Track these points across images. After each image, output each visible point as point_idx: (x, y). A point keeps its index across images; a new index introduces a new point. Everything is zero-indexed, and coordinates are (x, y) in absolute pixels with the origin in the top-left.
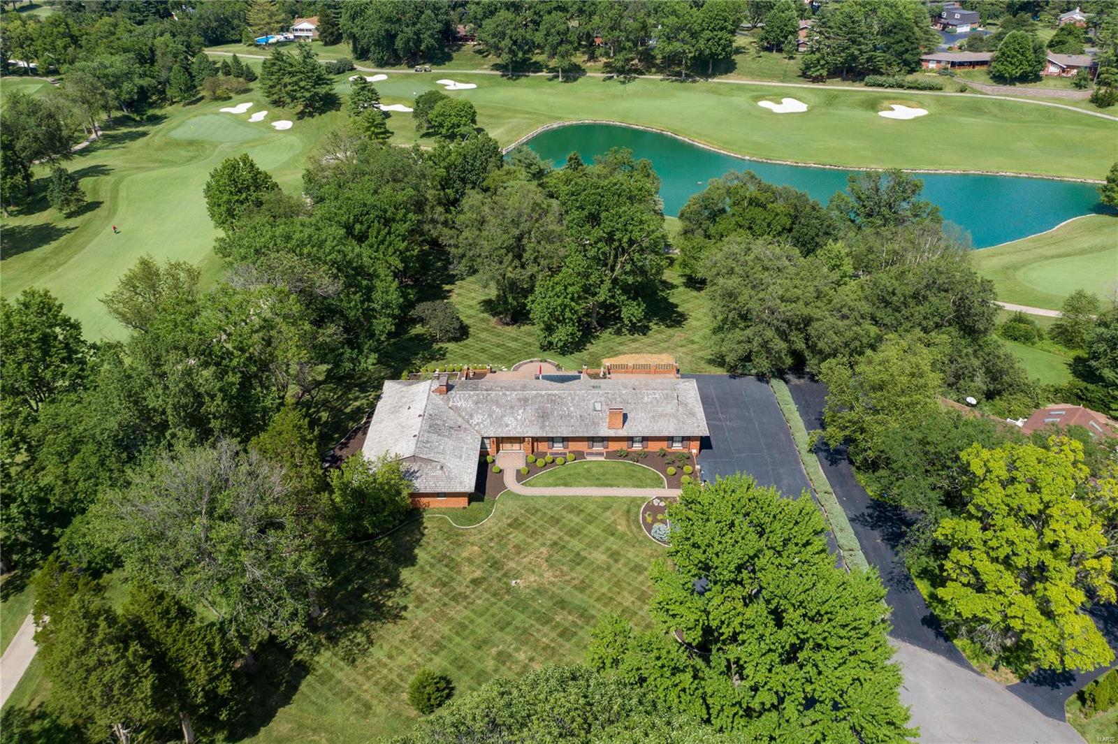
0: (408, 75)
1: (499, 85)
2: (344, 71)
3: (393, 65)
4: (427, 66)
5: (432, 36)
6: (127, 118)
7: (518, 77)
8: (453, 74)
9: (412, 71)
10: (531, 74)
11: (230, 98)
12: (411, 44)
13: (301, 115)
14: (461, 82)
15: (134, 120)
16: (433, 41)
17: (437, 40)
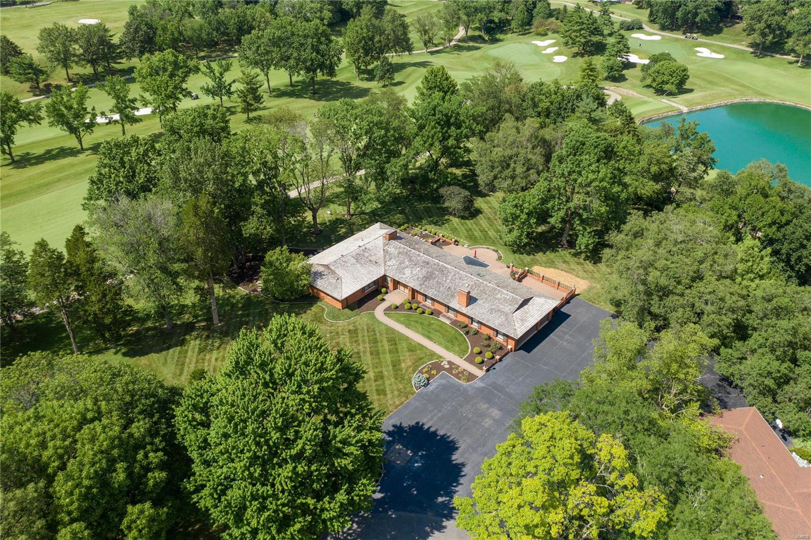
0: (677, 40)
1: (744, 59)
2: (633, 29)
3: (672, 30)
4: (695, 35)
5: (707, 12)
6: (480, 37)
7: (765, 56)
8: (713, 45)
9: (683, 37)
10: (778, 56)
11: (546, 35)
12: (689, 15)
13: (575, 55)
14: (715, 51)
15: (484, 39)
16: (706, 15)
17: (709, 16)
